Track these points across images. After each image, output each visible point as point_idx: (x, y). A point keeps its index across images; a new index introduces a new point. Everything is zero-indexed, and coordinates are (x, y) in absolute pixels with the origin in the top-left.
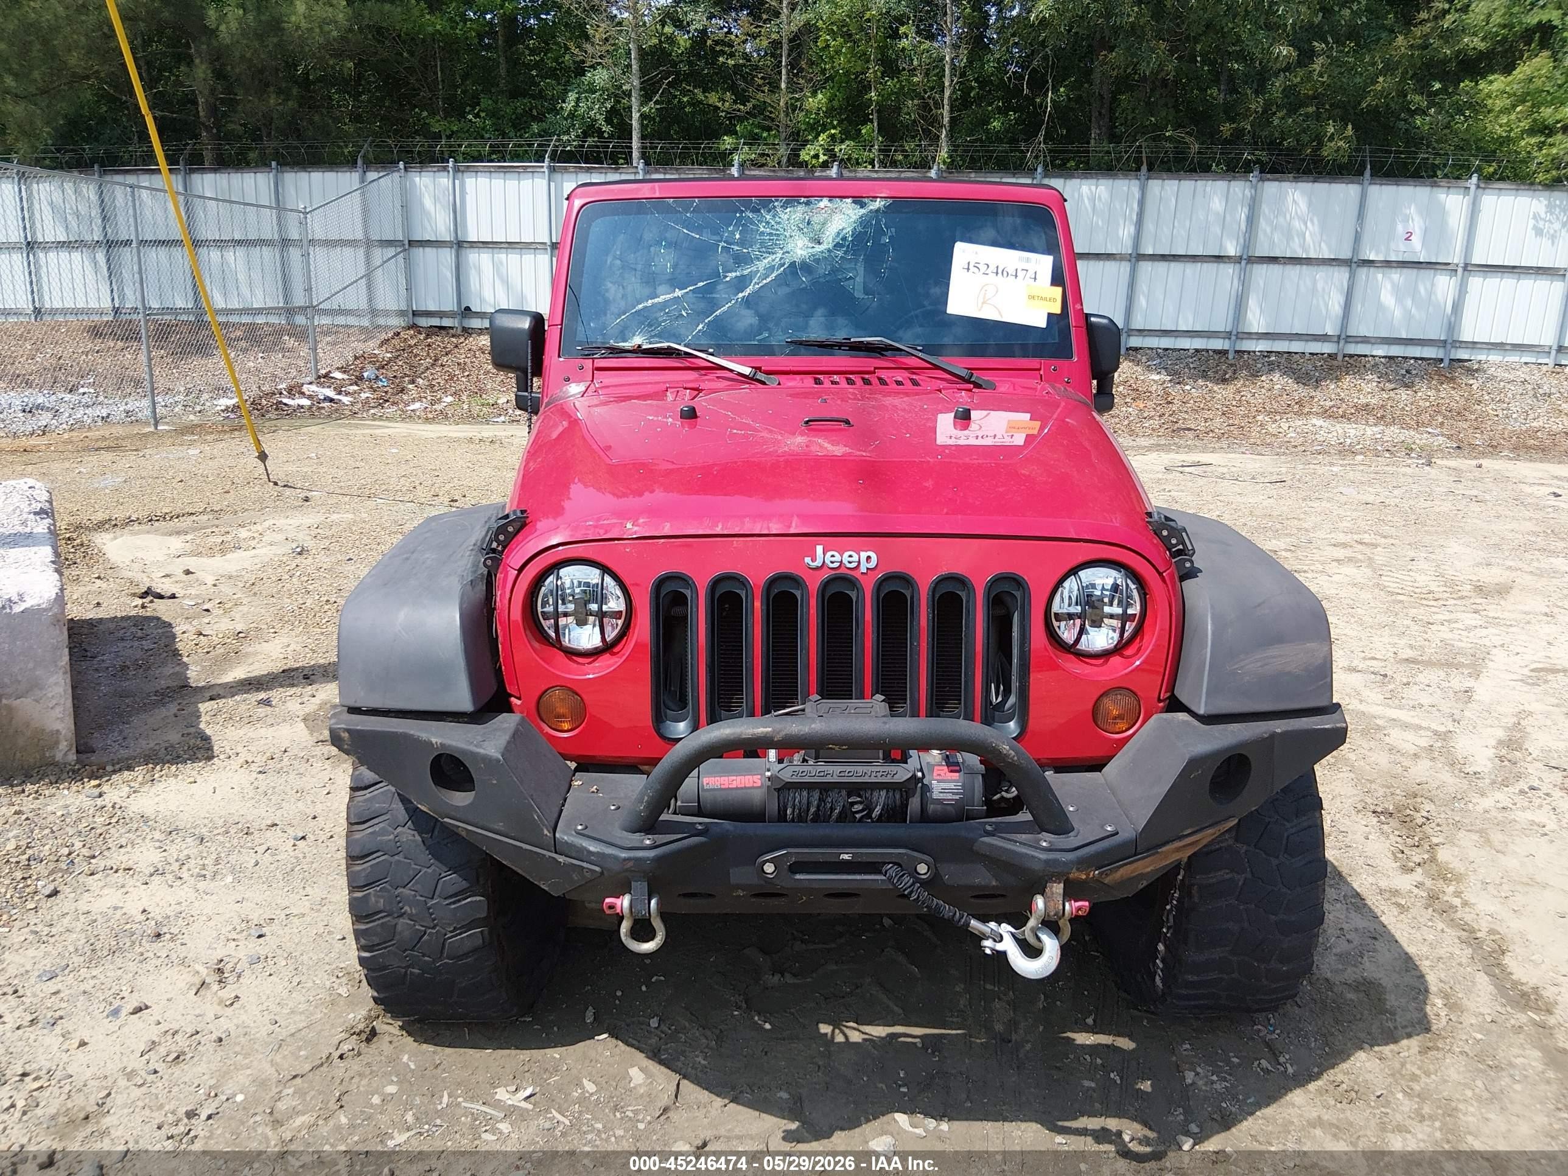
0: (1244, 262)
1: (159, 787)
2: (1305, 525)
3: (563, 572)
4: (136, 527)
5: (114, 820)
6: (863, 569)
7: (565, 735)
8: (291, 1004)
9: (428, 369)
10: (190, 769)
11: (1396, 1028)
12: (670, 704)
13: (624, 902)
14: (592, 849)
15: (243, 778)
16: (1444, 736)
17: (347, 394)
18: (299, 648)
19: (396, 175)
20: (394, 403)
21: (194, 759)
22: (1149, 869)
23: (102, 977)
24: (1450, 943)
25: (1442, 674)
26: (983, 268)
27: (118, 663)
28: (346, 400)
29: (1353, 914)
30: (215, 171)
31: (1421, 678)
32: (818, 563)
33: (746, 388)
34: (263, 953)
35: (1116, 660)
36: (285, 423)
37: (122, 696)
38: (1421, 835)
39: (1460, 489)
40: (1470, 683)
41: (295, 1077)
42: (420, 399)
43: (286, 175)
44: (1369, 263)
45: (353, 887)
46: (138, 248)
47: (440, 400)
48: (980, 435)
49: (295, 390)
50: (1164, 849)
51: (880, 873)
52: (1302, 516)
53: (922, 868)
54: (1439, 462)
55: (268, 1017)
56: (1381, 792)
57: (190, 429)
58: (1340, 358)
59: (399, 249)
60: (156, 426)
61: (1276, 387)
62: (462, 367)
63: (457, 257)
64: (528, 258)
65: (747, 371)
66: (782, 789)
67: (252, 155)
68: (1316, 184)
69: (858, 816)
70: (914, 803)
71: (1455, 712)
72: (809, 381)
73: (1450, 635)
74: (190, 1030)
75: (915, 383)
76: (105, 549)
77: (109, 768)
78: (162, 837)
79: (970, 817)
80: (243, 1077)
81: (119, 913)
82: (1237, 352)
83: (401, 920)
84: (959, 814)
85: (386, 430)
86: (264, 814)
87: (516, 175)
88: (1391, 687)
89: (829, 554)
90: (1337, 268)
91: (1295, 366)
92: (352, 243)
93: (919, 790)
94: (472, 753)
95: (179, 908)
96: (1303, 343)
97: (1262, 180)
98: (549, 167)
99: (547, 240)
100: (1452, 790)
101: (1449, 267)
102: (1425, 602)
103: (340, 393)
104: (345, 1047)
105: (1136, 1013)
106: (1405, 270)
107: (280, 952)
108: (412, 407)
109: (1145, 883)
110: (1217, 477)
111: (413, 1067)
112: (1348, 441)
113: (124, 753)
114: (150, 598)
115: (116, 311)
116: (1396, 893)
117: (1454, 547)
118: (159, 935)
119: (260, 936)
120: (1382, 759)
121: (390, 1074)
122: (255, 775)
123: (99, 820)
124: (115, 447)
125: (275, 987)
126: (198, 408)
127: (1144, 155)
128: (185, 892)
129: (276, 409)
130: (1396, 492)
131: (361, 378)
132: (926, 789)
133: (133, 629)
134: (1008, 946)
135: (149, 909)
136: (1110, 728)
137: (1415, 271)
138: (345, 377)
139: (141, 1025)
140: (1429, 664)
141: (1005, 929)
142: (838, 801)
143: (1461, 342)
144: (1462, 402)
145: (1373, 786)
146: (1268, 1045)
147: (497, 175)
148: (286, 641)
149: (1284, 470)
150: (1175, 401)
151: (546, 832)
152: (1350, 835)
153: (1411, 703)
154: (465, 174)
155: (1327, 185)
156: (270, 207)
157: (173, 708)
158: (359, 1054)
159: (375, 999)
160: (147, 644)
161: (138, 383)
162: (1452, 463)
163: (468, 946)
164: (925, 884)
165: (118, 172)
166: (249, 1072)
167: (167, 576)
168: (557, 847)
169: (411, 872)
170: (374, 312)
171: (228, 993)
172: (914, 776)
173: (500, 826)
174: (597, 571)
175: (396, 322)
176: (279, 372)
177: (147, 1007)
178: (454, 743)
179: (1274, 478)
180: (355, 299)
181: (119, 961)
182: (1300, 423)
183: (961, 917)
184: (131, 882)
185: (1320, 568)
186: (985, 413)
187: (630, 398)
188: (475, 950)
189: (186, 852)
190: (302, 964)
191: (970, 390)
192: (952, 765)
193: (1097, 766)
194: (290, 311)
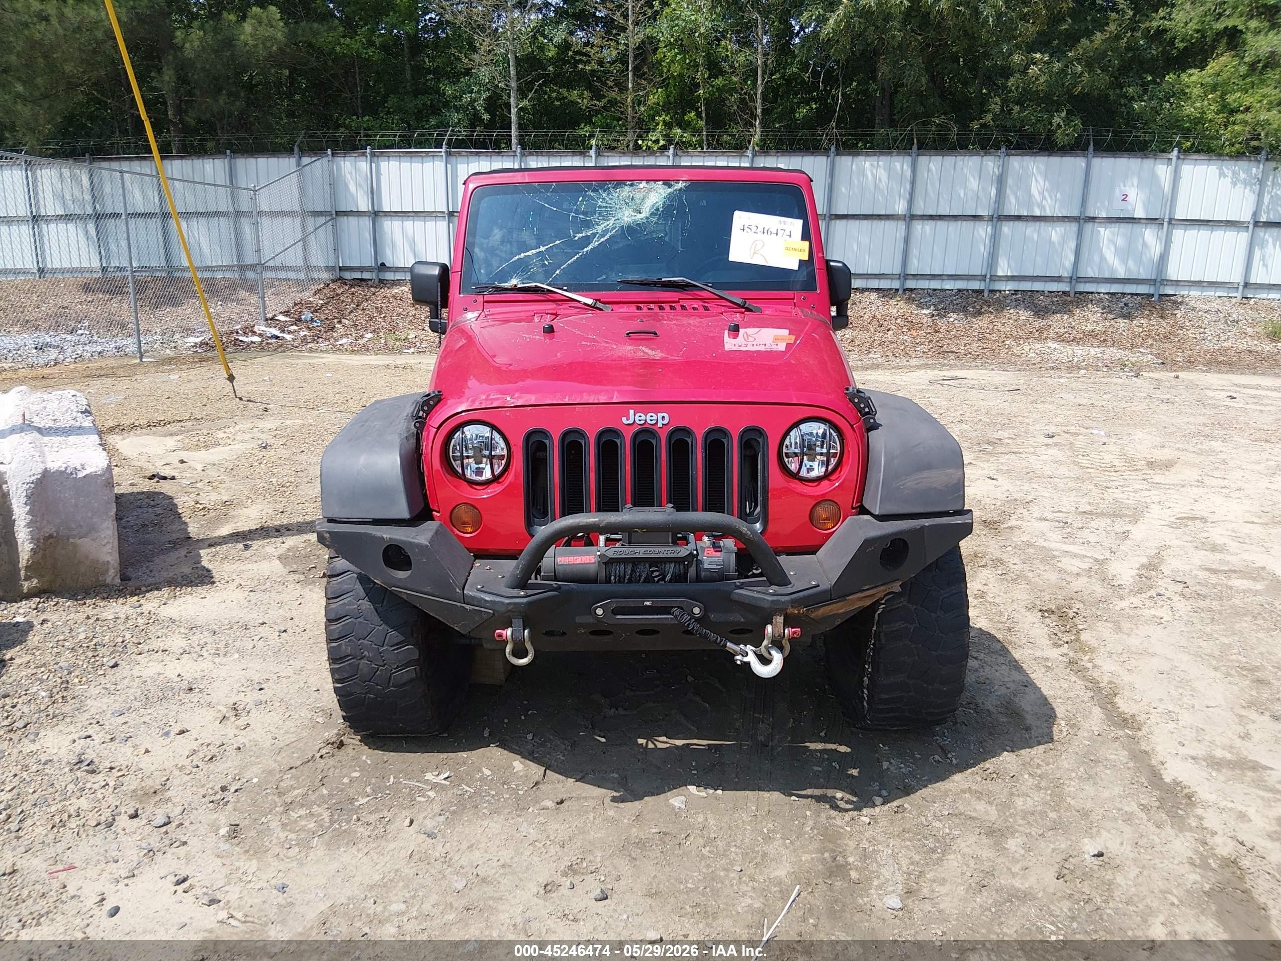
0: (995, 220)
1: (180, 601)
2: (1026, 420)
3: (466, 429)
4: (139, 431)
5: (151, 621)
6: (660, 425)
7: (469, 536)
8: (285, 728)
9: (352, 312)
10: (201, 590)
11: (1030, 738)
12: (537, 515)
13: (509, 632)
14: (487, 599)
15: (239, 595)
16: (1101, 562)
17: (289, 332)
18: (270, 512)
19: (325, 160)
20: (326, 339)
21: (202, 583)
22: (841, 611)
23: (155, 714)
24: (1078, 688)
25: (1109, 521)
26: (754, 229)
27: (140, 522)
28: (288, 337)
29: (1013, 672)
30: (182, 158)
31: (1093, 524)
32: (631, 421)
33: (590, 314)
34: (263, 699)
35: (825, 483)
36: (243, 355)
37: (145, 543)
38: (1072, 624)
39: (1158, 394)
40: (1129, 527)
41: (291, 768)
42: (347, 336)
43: (237, 160)
44: (1093, 219)
45: (330, 640)
46: (126, 220)
47: (362, 336)
48: (755, 343)
49: (249, 330)
50: (850, 597)
51: (669, 614)
52: (1027, 414)
53: (696, 610)
54: (1145, 374)
55: (270, 736)
56: (1047, 598)
57: (169, 360)
58: (1072, 295)
59: (328, 218)
60: (141, 358)
61: (1021, 318)
62: (379, 310)
63: (374, 224)
64: (430, 224)
65: (590, 301)
66: (608, 562)
67: (210, 145)
68: (1051, 158)
69: (656, 579)
70: (692, 571)
71: (1113, 546)
72: (633, 308)
73: (1121, 496)
74: (218, 743)
75: (706, 308)
76: (118, 446)
77: (143, 589)
78: (187, 631)
79: (728, 578)
80: (256, 769)
81: (162, 677)
82: (991, 291)
83: (362, 661)
84: (720, 576)
85: (321, 360)
86: (256, 617)
87: (420, 158)
88: (1069, 530)
89: (638, 415)
90: (1068, 224)
91: (1036, 302)
92: (290, 214)
93: (694, 562)
94: (410, 543)
95: (202, 674)
96: (1043, 283)
97: (1007, 155)
98: (446, 152)
99: (445, 210)
100: (1098, 596)
101: (1157, 222)
102: (1107, 473)
103: (283, 332)
104: (323, 751)
105: (855, 730)
106: (1122, 225)
107: (275, 698)
108: (340, 342)
109: (840, 621)
110: (968, 387)
111: (369, 762)
112: (1076, 359)
113: (151, 580)
114: (156, 479)
115: (104, 269)
116: (1047, 659)
117: (1139, 434)
118: (191, 689)
119: (261, 689)
120: (1053, 577)
121: (355, 766)
122: (247, 593)
123: (141, 621)
124: (111, 373)
125: (274, 718)
126: (173, 345)
127: (915, 136)
128: (205, 665)
129: (234, 345)
130: (1105, 397)
131: (300, 320)
132: (699, 563)
133: (147, 500)
134: (751, 659)
135: (182, 674)
136: (821, 527)
137: (1130, 225)
138: (288, 319)
139: (184, 741)
140: (1102, 514)
141: (749, 648)
142: (643, 571)
143: (1168, 281)
144: (1168, 328)
145: (1043, 594)
146: (941, 747)
147: (405, 159)
148: (260, 507)
149: (1022, 382)
150: (941, 330)
151: (458, 590)
152: (1020, 625)
153: (1081, 541)
154: (380, 159)
155: (1059, 158)
156: (226, 186)
157: (183, 552)
158: (333, 756)
159: (344, 717)
160: (158, 510)
161: (123, 326)
162: (1156, 375)
163: (406, 678)
164: (698, 620)
165: (105, 160)
166: (260, 766)
167: (167, 464)
168: (465, 599)
169: (369, 629)
170: (308, 268)
171: (242, 722)
172: (691, 553)
173: (428, 589)
174: (488, 429)
175: (325, 276)
176: (233, 316)
177: (188, 731)
178: (398, 537)
179: (1012, 388)
180: (294, 258)
181: (166, 705)
182: (1039, 346)
183: (721, 641)
184: (168, 658)
185: (1033, 450)
186: (757, 330)
187: (508, 321)
188: (411, 681)
189: (204, 640)
190: (291, 705)
191: (743, 313)
192: (716, 547)
193: (813, 551)
194: (243, 268)
